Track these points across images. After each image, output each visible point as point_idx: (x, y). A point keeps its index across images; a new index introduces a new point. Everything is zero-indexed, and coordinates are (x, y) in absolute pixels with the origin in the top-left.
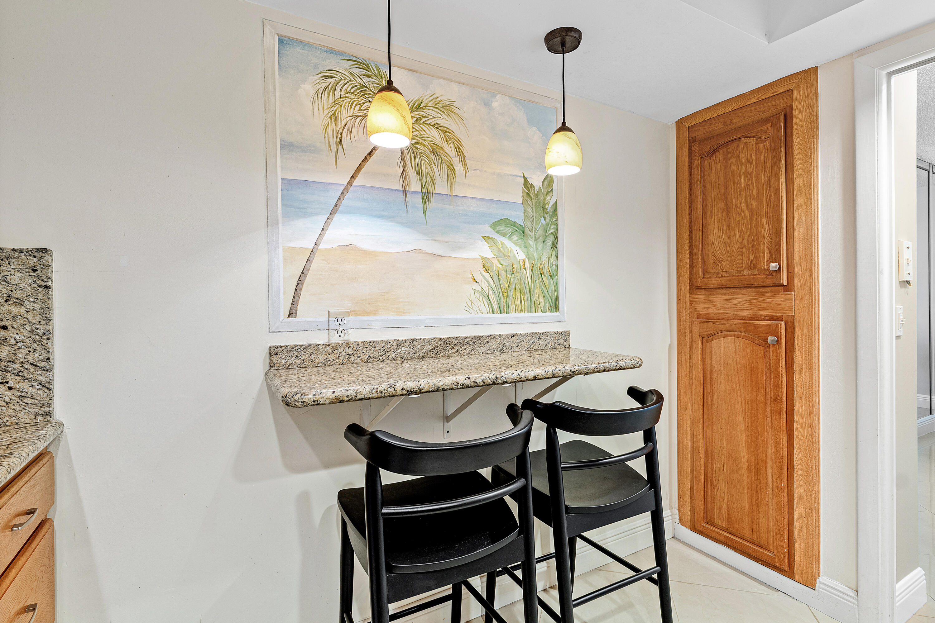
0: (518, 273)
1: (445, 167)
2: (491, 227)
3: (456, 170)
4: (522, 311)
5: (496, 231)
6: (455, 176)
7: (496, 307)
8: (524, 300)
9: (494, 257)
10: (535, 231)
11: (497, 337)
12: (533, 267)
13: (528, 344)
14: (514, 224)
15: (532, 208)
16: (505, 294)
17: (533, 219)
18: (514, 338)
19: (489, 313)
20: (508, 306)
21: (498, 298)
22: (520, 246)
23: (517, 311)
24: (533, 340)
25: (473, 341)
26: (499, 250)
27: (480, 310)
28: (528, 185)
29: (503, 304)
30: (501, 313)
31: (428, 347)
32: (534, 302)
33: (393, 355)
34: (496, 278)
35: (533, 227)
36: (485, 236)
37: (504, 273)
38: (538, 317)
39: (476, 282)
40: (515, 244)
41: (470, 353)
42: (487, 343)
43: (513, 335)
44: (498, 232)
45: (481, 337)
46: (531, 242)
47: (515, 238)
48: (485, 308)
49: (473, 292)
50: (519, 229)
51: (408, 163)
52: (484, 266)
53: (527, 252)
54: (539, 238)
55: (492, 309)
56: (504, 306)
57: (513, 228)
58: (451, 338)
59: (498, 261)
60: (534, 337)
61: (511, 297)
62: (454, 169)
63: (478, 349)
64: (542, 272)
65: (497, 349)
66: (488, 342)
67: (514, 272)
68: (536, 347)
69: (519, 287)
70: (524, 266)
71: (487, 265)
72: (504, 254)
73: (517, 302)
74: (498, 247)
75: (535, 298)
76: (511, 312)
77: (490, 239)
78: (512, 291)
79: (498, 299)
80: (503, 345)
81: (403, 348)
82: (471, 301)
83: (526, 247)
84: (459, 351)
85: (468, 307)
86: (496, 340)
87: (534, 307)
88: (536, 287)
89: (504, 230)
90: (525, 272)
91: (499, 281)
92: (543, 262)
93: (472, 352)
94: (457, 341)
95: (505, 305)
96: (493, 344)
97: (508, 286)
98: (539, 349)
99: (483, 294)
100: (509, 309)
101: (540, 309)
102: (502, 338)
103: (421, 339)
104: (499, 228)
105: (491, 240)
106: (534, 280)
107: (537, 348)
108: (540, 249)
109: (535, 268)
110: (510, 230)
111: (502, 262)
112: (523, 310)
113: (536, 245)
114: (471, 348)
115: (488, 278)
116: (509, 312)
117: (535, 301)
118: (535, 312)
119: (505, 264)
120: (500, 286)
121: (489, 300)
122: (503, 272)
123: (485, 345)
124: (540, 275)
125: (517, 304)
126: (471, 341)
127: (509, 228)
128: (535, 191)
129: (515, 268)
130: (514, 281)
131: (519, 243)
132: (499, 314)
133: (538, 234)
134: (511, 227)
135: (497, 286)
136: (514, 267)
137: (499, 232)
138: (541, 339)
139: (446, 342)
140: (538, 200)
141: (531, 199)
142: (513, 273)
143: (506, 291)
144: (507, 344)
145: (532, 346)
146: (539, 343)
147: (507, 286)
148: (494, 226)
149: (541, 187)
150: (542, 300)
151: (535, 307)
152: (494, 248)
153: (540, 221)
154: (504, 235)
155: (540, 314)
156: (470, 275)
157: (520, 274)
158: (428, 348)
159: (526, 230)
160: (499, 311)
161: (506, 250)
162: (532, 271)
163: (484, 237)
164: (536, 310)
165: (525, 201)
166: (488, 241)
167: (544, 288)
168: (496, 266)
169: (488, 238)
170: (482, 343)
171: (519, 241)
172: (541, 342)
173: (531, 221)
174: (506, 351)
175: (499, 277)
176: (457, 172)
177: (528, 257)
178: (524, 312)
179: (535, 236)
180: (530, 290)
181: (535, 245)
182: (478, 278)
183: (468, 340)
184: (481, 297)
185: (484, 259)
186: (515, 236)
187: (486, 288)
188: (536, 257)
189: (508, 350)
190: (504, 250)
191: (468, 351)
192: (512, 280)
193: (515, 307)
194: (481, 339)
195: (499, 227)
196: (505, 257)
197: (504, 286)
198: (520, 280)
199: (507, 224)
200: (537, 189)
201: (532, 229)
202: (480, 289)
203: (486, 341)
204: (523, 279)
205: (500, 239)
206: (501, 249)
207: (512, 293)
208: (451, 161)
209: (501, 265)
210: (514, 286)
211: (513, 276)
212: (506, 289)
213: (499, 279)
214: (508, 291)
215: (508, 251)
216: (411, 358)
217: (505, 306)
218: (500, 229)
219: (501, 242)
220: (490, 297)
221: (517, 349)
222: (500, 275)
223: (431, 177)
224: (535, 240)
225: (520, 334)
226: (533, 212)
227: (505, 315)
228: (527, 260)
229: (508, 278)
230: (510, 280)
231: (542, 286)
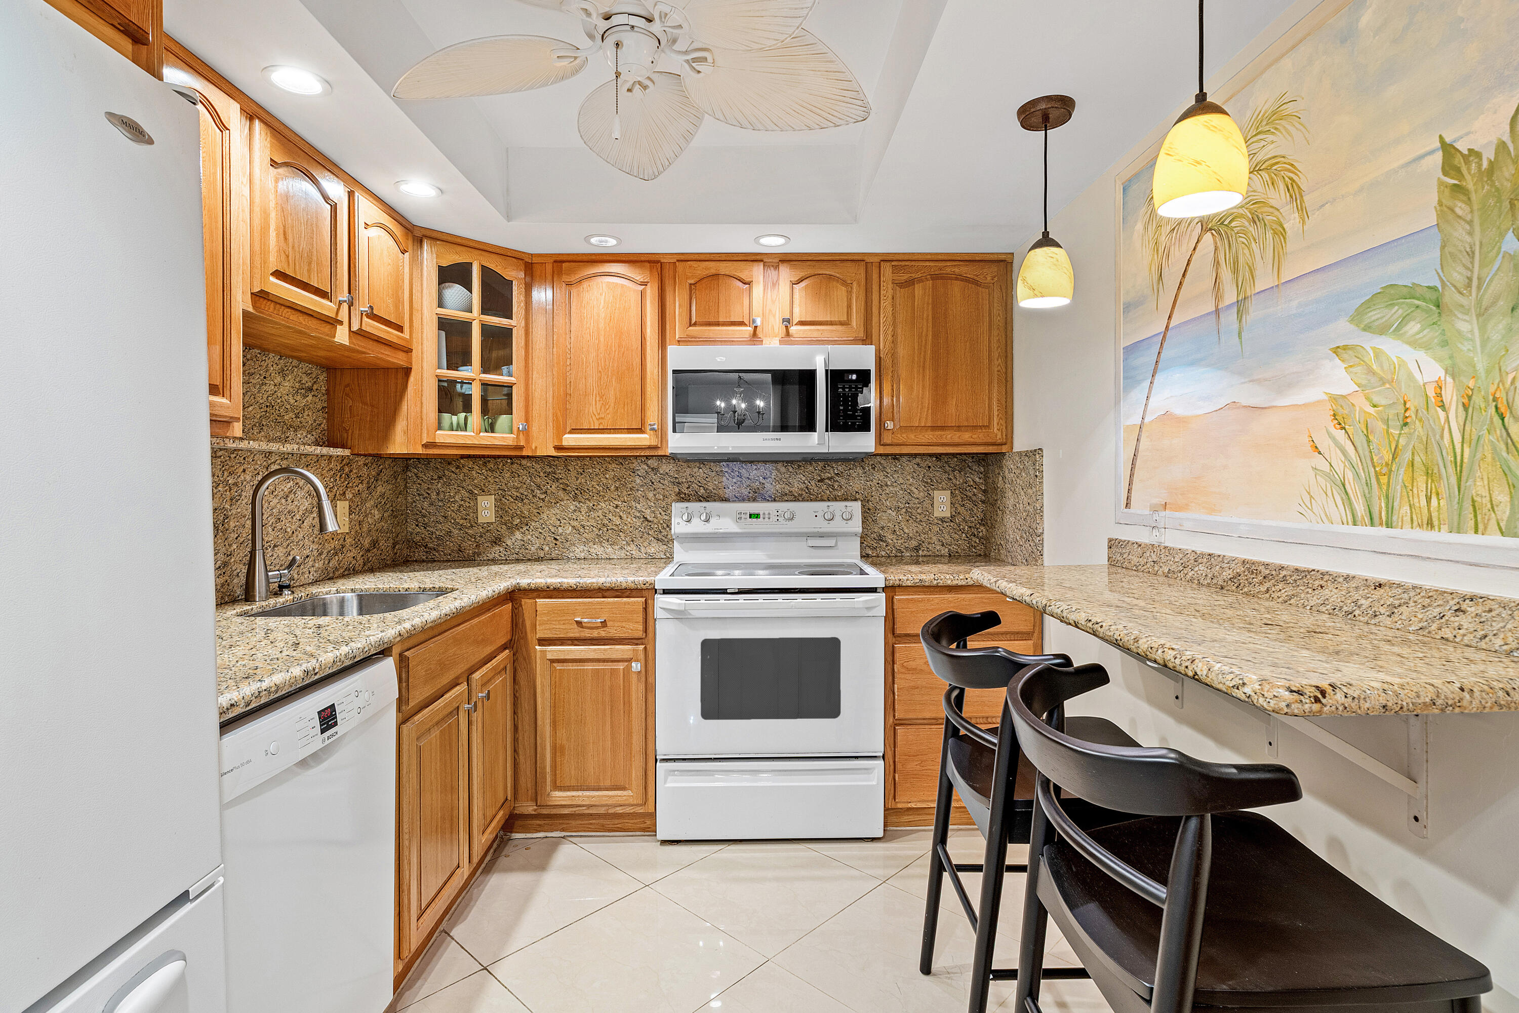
0: (1420, 420)
1: (1269, 235)
2: (1352, 321)
3: (1287, 230)
4: (1430, 524)
5: (1363, 326)
6: (1285, 242)
7: (1360, 509)
8: (1438, 494)
9: (1358, 389)
10: (1479, 288)
11: (1341, 580)
12: (1470, 398)
13: (1420, 616)
14: (1411, 292)
15: (1470, 223)
16: (1384, 480)
17: (1471, 255)
18: (1381, 591)
19: (1345, 522)
20: (1390, 510)
21: (1365, 487)
22: (1426, 347)
23: (1415, 523)
24: (1438, 610)
25: (1293, 578)
26: (1370, 371)
27: (1326, 515)
28: (1458, 161)
29: (1379, 505)
30: (1372, 524)
31: (1228, 572)
32: (1473, 501)
33: (1190, 574)
34: (1360, 440)
35: (1470, 279)
36: (1338, 347)
37: (1381, 426)
38: (1487, 547)
39: (1320, 453)
40: (1414, 343)
41: (1289, 602)
42: (1320, 588)
43: (1380, 585)
44: (1367, 328)
45: (1309, 572)
46: (1465, 325)
47: (1413, 327)
48: (1337, 510)
49: (1312, 473)
50: (1424, 300)
51: (1222, 261)
52: (1334, 415)
53: (1451, 357)
54: (1494, 303)
55: (1353, 515)
56: (1381, 508)
57: (1407, 304)
58: (1259, 563)
59: (1367, 398)
60: (1440, 602)
61: (1398, 487)
62: (1284, 229)
63: (1303, 596)
64: (1503, 409)
65: (1341, 607)
66: (1322, 587)
67: (1408, 420)
68: (1447, 633)
69: (1424, 458)
70: (1439, 399)
71: (1340, 411)
72: (1381, 379)
73: (1416, 500)
74: (1367, 364)
75: (1478, 488)
76: (1400, 524)
77: (1349, 349)
78: (1402, 471)
79: (1367, 492)
80: (1355, 602)
81: (1200, 565)
82: (1309, 493)
83: (1445, 343)
84: (1271, 592)
85: (1304, 506)
86: (1339, 586)
87: (1472, 516)
88: (1479, 455)
89: (1382, 318)
90: (1442, 414)
91: (1369, 446)
92: (1510, 377)
93: (1292, 601)
94: (1267, 572)
95: (1383, 505)
96: (1333, 595)
97: (1391, 456)
98: (1457, 640)
99: (1332, 478)
100: (1395, 518)
101: (1493, 524)
102: (1353, 584)
103: (1219, 556)
104: (1371, 316)
105: (1350, 352)
106: (1474, 437)
107: (1449, 635)
108: (1495, 337)
109: (1478, 400)
110: (1400, 311)
111: (1376, 399)
112: (1436, 523)
113: (1483, 328)
114: (1289, 591)
115: (1343, 443)
116: (1394, 524)
117: (1478, 499)
118: (1476, 532)
119: (1384, 402)
120: (1372, 459)
121: (1346, 492)
122: (1380, 423)
123: (1316, 592)
124: (1497, 420)
125: (1417, 505)
126: (1291, 576)
127: (1396, 307)
128: (1480, 165)
129: (1413, 408)
130: (1407, 444)
131: (1424, 339)
132: (1369, 528)
133: (1492, 288)
134: (1403, 303)
135: (1363, 460)
136: (1408, 406)
137: (1369, 327)
138: (1464, 612)
139: (1251, 567)
140: (1493, 185)
141: (1465, 198)
142: (1406, 424)
143: (1385, 470)
144: (1363, 601)
145: (1434, 626)
146: (1456, 624)
147: (1388, 457)
148: (1357, 317)
149: (1506, 138)
150: (1502, 497)
151: (1476, 516)
152: (1358, 369)
153: (1500, 248)
154: (1382, 330)
155: (1494, 539)
156: (1307, 439)
157: (1426, 423)
158: (1227, 574)
159: (1451, 297)
160: (1367, 520)
161: (1386, 367)
162: (1466, 407)
163: (1336, 351)
164: (1481, 527)
165: (1445, 212)
166: (1345, 356)
167: (1510, 457)
168: (1362, 411)
169: (1346, 348)
170: (1310, 586)
171: (1425, 332)
172: (1463, 620)
173: (1466, 260)
174: (1362, 619)
175: (1367, 436)
176: (1289, 233)
177: (1453, 372)
178: (1436, 528)
179: (1479, 302)
180: (1459, 467)
181: (1479, 329)
182: (1324, 444)
183: (1284, 573)
184: (1328, 485)
185: (1334, 399)
186: (1412, 324)
187: (1339, 466)
188: (1481, 367)
189: (1366, 618)
190: (1382, 367)
191: (1284, 595)
192: (1402, 442)
193: (1411, 513)
194: (1308, 577)
195: (1370, 314)
196: (1384, 384)
197: (1382, 458)
198: (1424, 439)
199: (1393, 300)
200: (1489, 154)
201: (1469, 285)
202: (1327, 468)
203: (1317, 583)
204: (1435, 436)
205: (1370, 343)
206: (1374, 367)
207: (1401, 475)
208: (1280, 217)
209: (1375, 406)
210: (1408, 456)
211: (1406, 430)
212: (1387, 464)
213: (1368, 441)
214: (1390, 471)
215: (1392, 367)
216: (1209, 585)
217: (1384, 508)
218: (1373, 318)
219: (1373, 349)
220: (1347, 486)
221: (1388, 622)
222: (1372, 432)
223: (1249, 267)
224: (1479, 315)
225: (1399, 585)
226: (1471, 233)
227: (1383, 531)
228: (1449, 380)
229: (1391, 437)
230: (1398, 442)
231: (1504, 454)
